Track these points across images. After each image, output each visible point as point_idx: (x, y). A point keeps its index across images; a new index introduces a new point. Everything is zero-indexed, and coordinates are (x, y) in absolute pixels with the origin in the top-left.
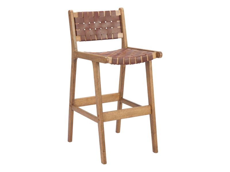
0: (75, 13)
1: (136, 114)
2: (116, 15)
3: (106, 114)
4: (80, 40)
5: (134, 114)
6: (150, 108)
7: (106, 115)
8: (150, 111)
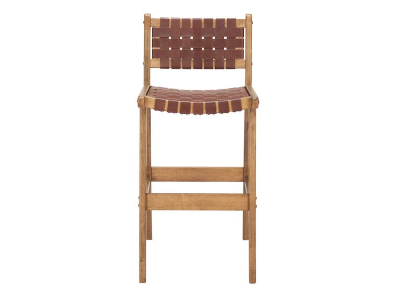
0: (155, 20)
1: (216, 205)
2: (237, 26)
3: (154, 197)
4: (159, 66)
5: (213, 205)
6: (246, 199)
7: (152, 198)
8: (247, 205)
